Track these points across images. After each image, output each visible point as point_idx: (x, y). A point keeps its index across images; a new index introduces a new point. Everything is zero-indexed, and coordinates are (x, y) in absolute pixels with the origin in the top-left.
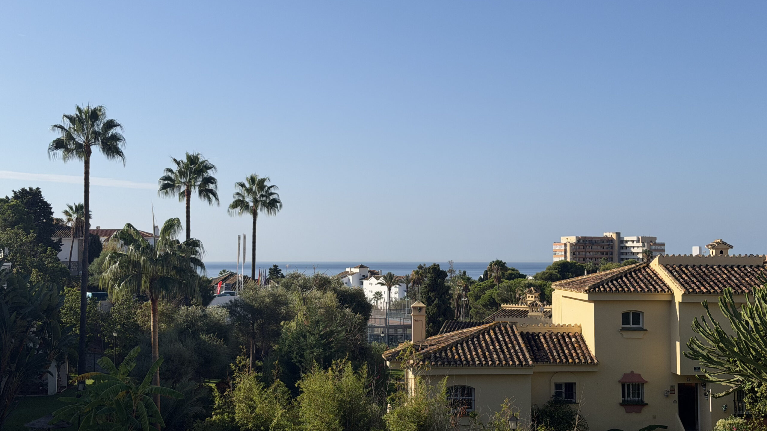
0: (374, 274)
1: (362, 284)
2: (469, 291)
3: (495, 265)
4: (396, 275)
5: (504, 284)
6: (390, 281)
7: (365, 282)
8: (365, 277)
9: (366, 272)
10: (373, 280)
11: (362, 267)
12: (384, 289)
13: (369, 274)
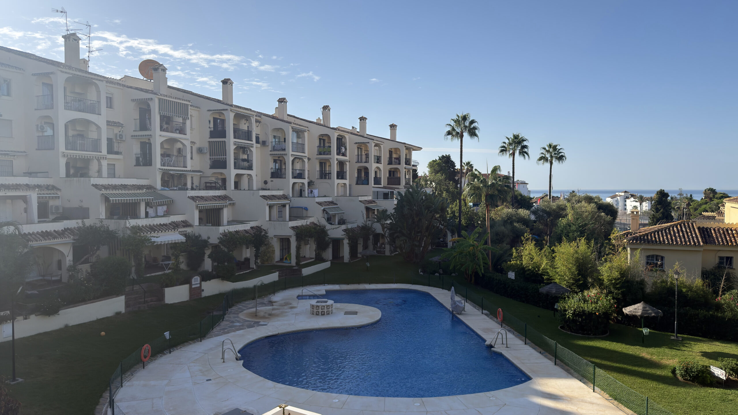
0: (632, 196)
1: (626, 201)
2: (691, 205)
3: (708, 191)
4: (644, 197)
5: (714, 202)
6: (641, 200)
7: (627, 200)
8: (628, 198)
9: (628, 195)
10: (632, 199)
11: (625, 192)
12: (638, 204)
13: (630, 196)
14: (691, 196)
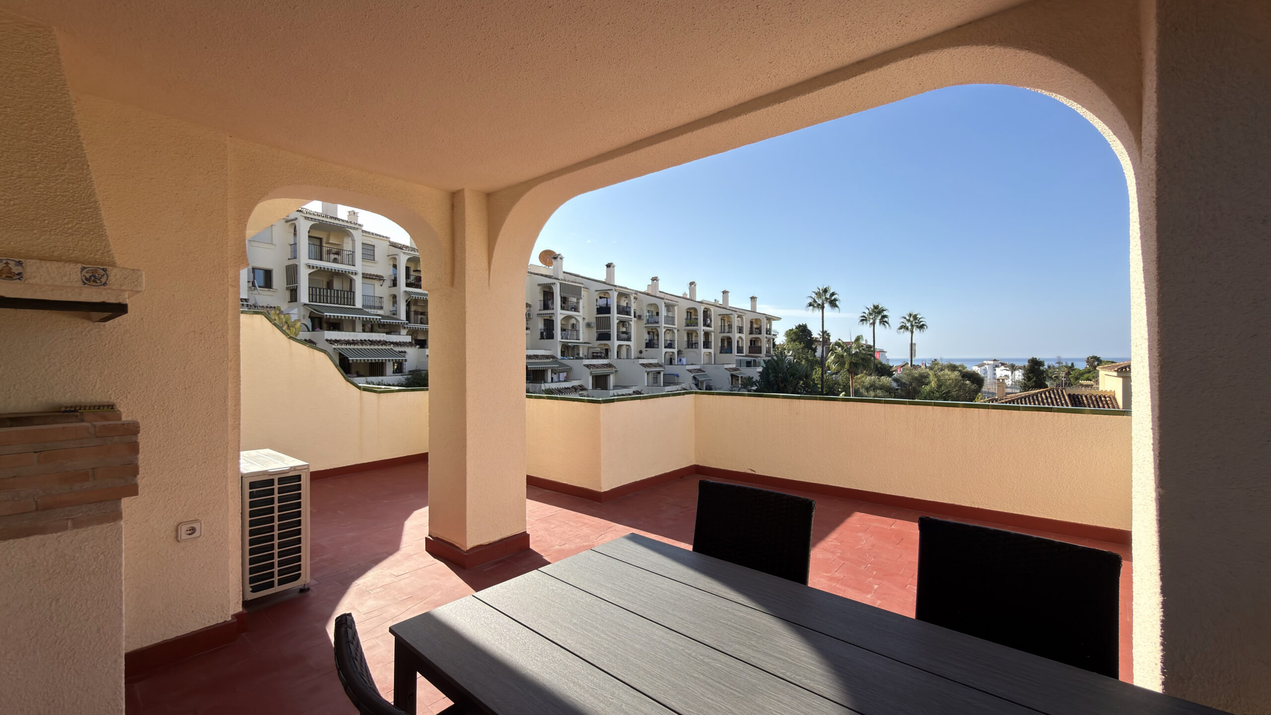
0: (1003, 364)
1: (995, 370)
2: (1071, 374)
3: (1092, 358)
4: (1016, 365)
6: (1013, 368)
7: (997, 369)
8: (997, 366)
9: (997, 363)
10: (1003, 368)
11: (995, 360)
12: (1009, 373)
13: (1000, 365)
14: (1072, 364)
